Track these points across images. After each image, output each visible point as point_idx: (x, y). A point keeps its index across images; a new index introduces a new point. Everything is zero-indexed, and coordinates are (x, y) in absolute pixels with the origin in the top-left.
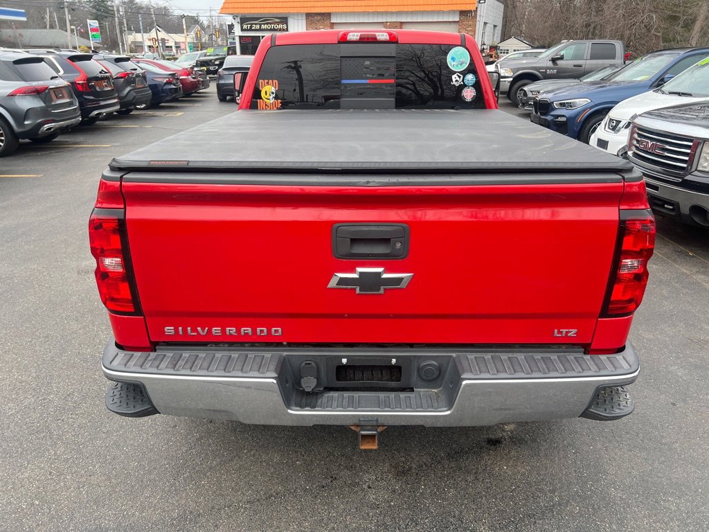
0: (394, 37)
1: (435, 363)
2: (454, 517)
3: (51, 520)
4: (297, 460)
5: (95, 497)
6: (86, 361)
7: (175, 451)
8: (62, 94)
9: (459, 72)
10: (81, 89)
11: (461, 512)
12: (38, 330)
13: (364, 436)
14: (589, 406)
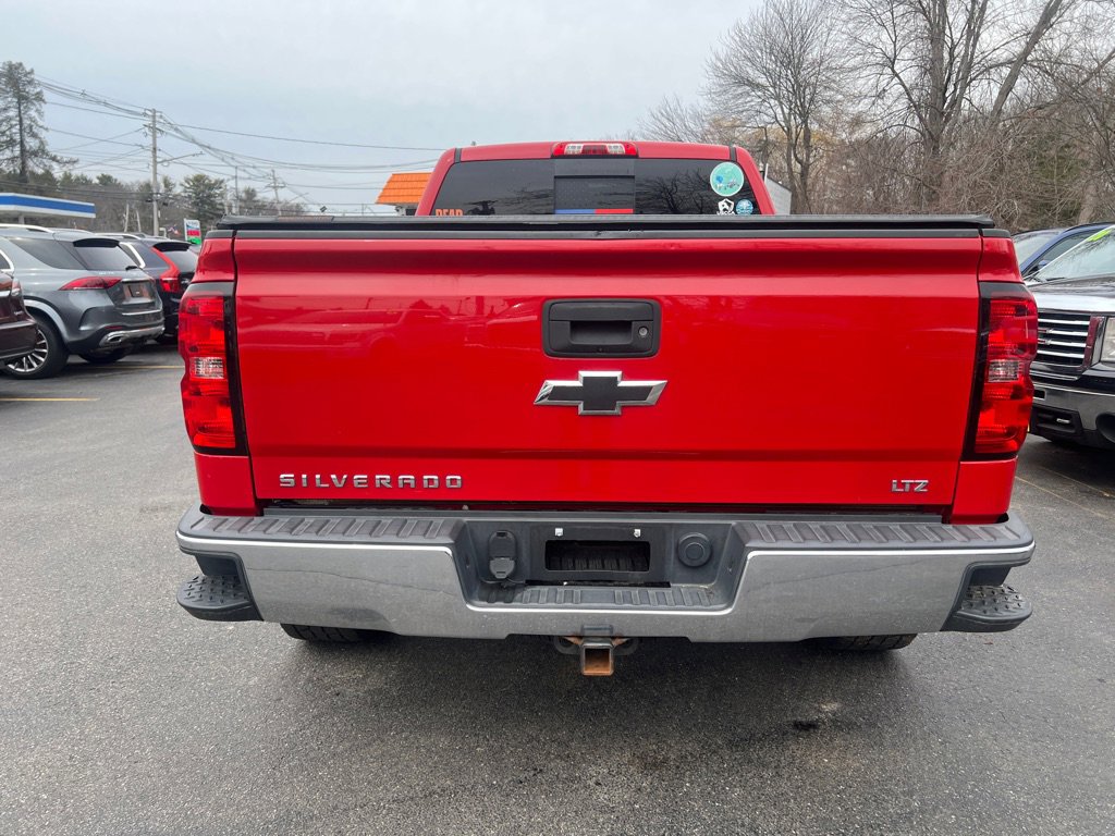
0: (633, 150)
1: (703, 536)
2: (743, 825)
3: (65, 820)
4: (478, 746)
5: (140, 791)
6: (142, 616)
7: (277, 731)
8: (141, 292)
9: (729, 198)
10: (169, 289)
11: (754, 820)
12: (70, 578)
13: (590, 652)
14: (957, 607)
